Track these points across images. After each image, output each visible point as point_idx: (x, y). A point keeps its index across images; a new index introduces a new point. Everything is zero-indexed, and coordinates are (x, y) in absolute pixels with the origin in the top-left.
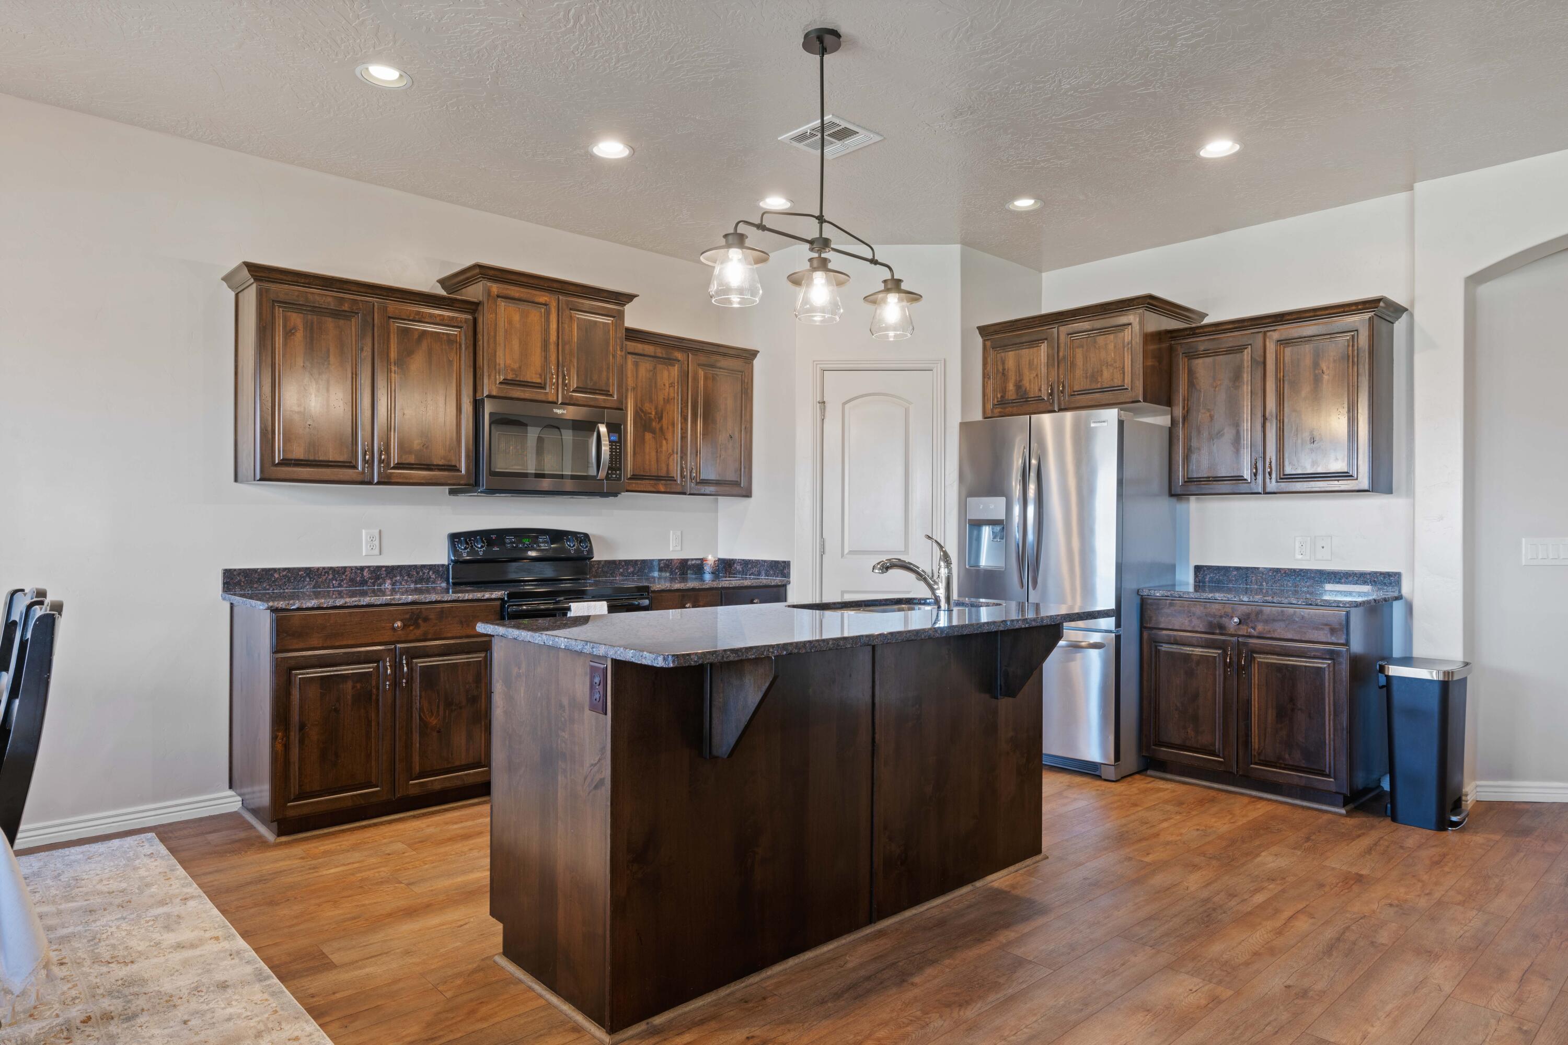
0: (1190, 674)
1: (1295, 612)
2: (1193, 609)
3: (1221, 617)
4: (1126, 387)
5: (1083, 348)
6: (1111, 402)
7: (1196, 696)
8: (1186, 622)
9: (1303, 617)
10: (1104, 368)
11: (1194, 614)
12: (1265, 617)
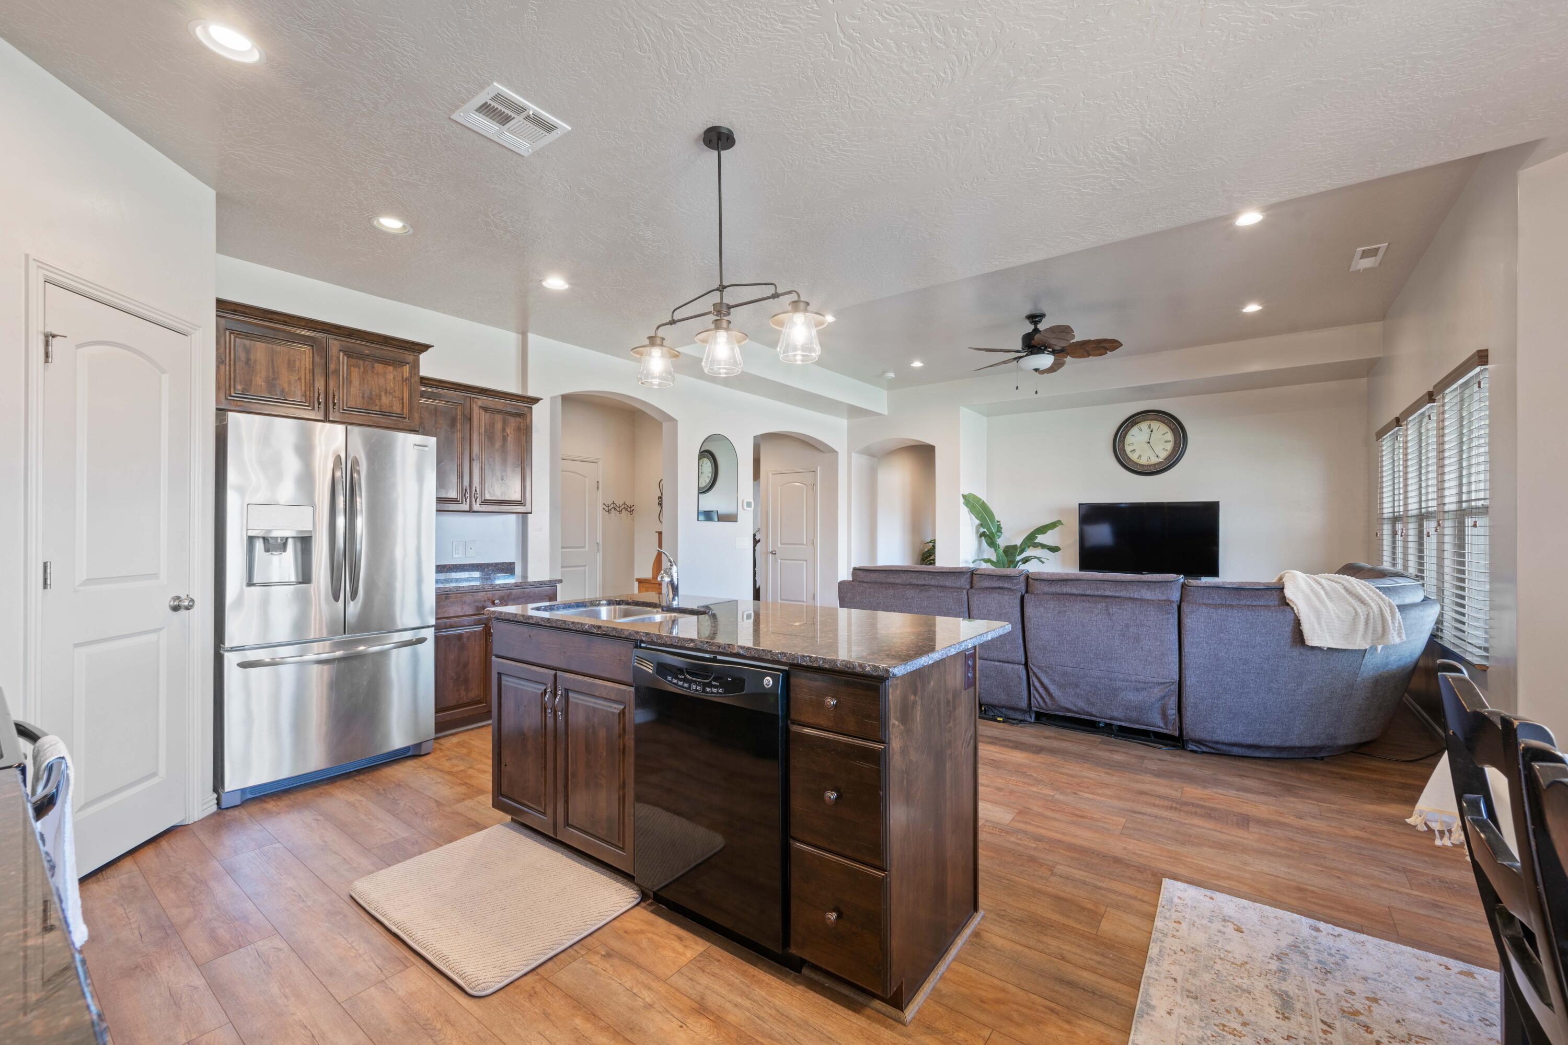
0: (462, 648)
1: (531, 591)
2: (464, 599)
3: (485, 601)
4: (404, 416)
5: (359, 368)
6: (390, 426)
7: (466, 665)
8: (459, 609)
9: (535, 593)
10: (383, 394)
11: (465, 602)
12: (513, 597)
